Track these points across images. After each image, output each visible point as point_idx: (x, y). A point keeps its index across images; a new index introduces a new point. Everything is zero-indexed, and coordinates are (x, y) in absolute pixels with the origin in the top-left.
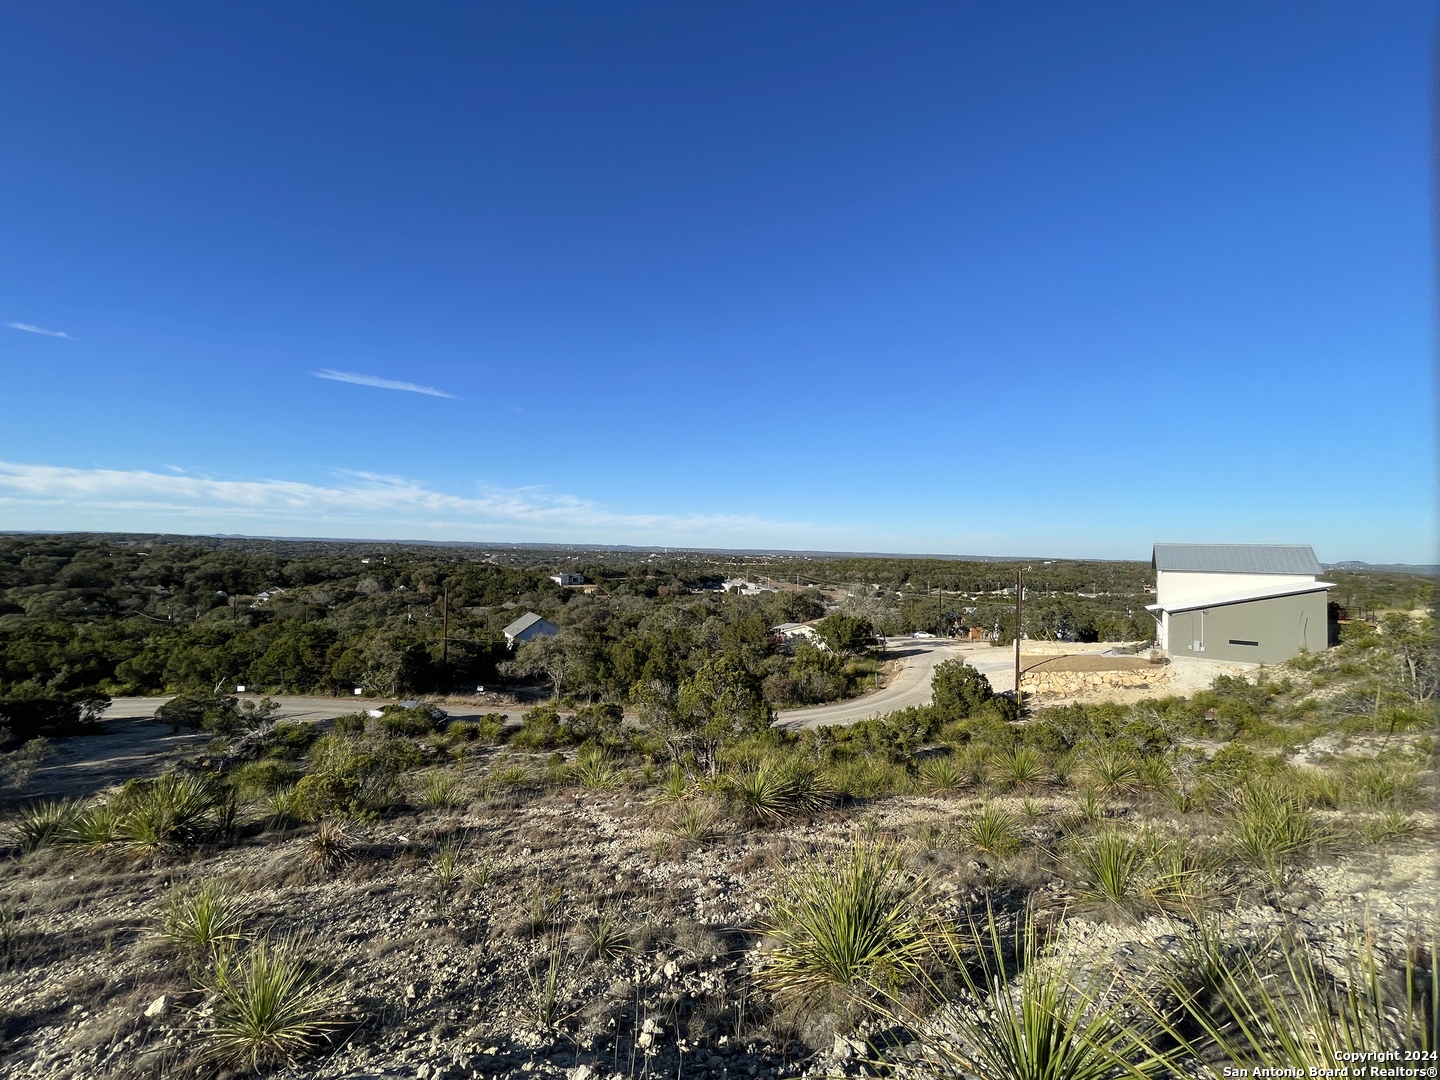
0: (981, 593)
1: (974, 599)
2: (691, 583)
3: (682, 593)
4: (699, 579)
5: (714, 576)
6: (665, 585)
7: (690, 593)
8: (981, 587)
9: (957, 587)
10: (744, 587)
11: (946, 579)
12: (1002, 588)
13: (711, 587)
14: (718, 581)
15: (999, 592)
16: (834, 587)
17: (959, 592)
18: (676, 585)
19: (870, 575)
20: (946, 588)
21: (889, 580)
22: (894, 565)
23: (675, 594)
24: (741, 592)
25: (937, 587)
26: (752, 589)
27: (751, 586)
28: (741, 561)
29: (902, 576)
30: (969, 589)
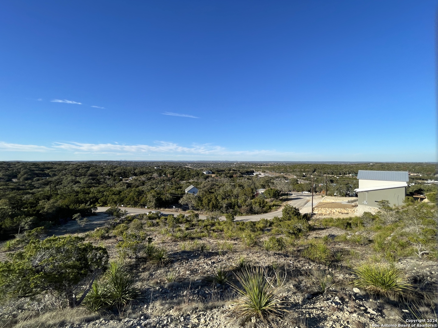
0: (341, 175)
1: (338, 178)
2: (243, 173)
3: (240, 177)
4: (246, 172)
5: (251, 171)
6: (236, 174)
7: (243, 176)
8: (341, 173)
9: (333, 174)
10: (260, 174)
11: (329, 171)
12: (349, 174)
13: (250, 174)
14: (252, 172)
15: (348, 175)
16: (289, 174)
17: (333, 175)
18: (239, 174)
19: (302, 170)
20: (328, 174)
21: (308, 171)
22: (311, 167)
23: (238, 177)
24: (259, 176)
25: (326, 174)
26: (263, 175)
27: (262, 174)
28: (261, 166)
29: (313, 170)
30: (337, 174)
